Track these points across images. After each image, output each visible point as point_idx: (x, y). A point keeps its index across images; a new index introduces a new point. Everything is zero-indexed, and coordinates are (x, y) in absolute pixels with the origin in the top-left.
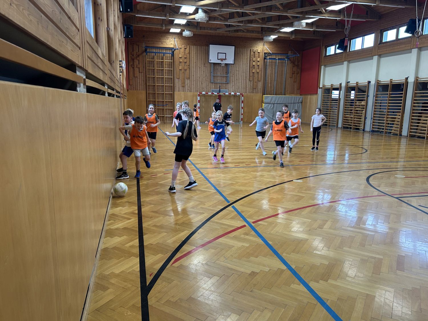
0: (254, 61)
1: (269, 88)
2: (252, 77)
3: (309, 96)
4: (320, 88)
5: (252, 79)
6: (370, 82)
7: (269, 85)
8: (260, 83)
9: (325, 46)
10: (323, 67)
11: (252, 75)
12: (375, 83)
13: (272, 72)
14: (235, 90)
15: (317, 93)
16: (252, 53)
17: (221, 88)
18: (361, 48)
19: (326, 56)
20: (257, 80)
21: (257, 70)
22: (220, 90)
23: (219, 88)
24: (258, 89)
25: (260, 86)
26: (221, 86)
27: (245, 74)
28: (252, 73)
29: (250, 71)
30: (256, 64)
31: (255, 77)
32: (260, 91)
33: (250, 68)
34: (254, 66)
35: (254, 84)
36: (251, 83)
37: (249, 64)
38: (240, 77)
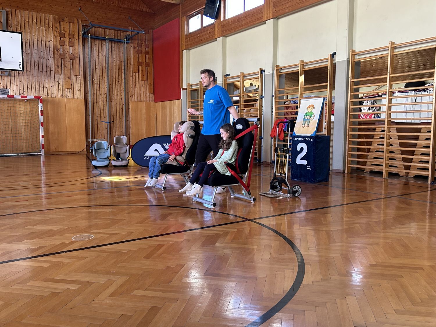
4: (183, 89)
5: (60, 71)
6: (264, 71)
8: (79, 79)
9: (187, 17)
10: (185, 52)
11: (59, 64)
12: (273, 72)
15: (179, 98)
18: (243, 12)
19: (188, 34)
21: (70, 55)
24: (75, 90)
25: (79, 85)
27: (44, 60)
28: (60, 59)
29: (56, 56)
30: (67, 43)
31: (67, 68)
32: (79, 94)
33: (55, 50)
34: (63, 48)
35: (66, 80)
36: (59, 79)
37: (51, 44)
38: (35, 65)
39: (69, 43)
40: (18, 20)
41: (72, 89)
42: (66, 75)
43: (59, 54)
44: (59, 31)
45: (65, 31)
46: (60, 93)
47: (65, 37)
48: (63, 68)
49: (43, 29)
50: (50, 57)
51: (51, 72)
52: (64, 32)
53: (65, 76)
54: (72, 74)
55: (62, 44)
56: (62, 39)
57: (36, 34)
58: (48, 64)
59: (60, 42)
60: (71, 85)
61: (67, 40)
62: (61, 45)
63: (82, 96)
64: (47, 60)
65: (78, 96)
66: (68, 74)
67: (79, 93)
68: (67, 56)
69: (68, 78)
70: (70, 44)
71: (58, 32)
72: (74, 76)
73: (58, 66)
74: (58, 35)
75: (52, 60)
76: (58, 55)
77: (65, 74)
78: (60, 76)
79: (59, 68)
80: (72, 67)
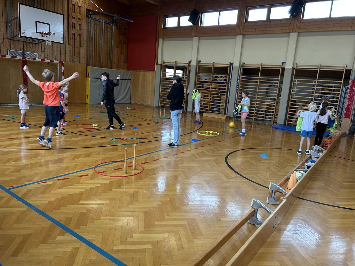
0: (74, 18)
1: (93, 58)
2: (72, 39)
3: (142, 73)
4: (157, 64)
5: (72, 43)
6: (233, 64)
7: (93, 54)
8: (83, 50)
9: (164, 16)
10: (161, 40)
11: (71, 37)
12: (239, 66)
13: (96, 37)
14: (49, 55)
15: (153, 70)
16: (71, 6)
17: (25, 49)
18: (217, 25)
19: (165, 28)
20: (78, 45)
21: (79, 31)
22: (24, 52)
23: (22, 50)
24: (81, 57)
25: (83, 54)
26: (25, 46)
28: (72, 33)
30: (77, 22)
31: (76, 40)
36: (71, 48)
37: (66, 21)
41: (79, 57)
46: (71, 59)
49: (61, 8)
53: (75, 46)
55: (74, 22)
59: (72, 20)
60: (79, 53)
61: (77, 19)
67: (83, 59)
68: (77, 31)
69: (77, 48)
71: (71, 13)
72: (80, 47)
75: (66, 33)
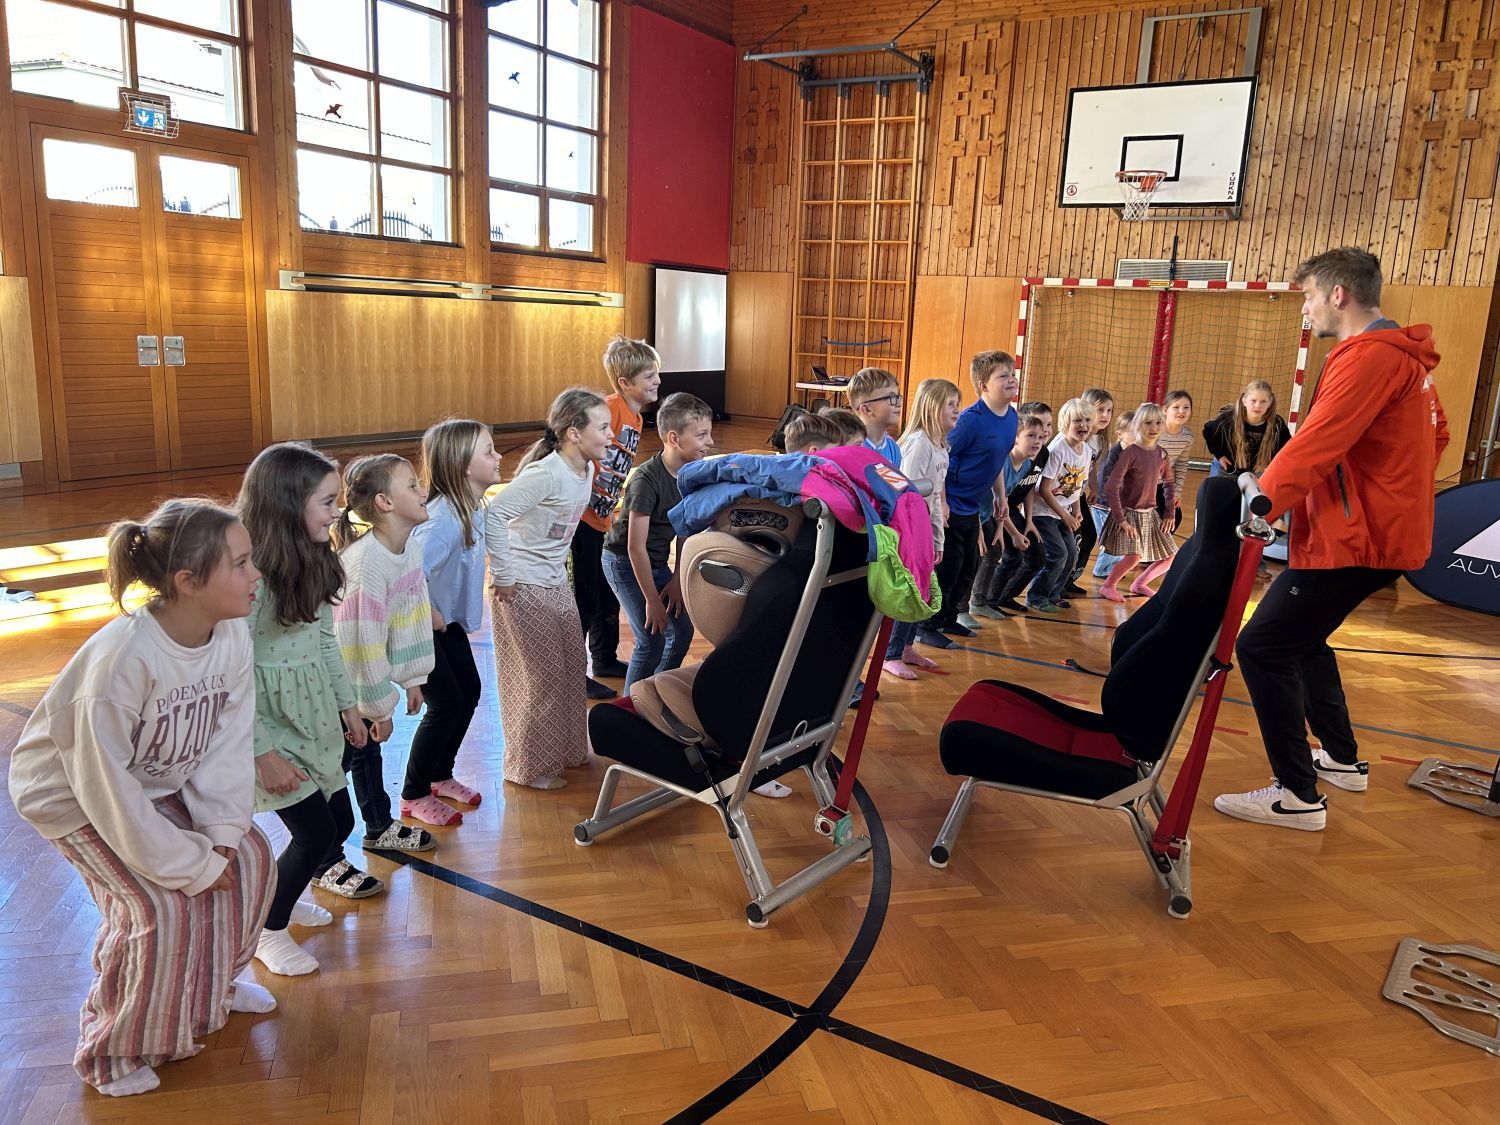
2: (1415, 171)
5: (1413, 188)
8: (1485, 212)
17: (1181, 249)
25: (1482, 234)
26: (1183, 235)
27: (1363, 154)
28: (1421, 145)
29: (1407, 133)
30: (1461, 80)
31: (1444, 173)
32: (1475, 268)
33: (1410, 113)
34: (1443, 99)
35: (1431, 221)
36: (1404, 216)
37: (1400, 91)
38: (1328, 176)
39: (1470, 76)
40: (1299, 29)
41: (1450, 251)
42: (1435, 199)
43: (1420, 125)
44: (1438, 39)
45: (1462, 35)
46: (1397, 267)
47: (1456, 58)
48: (1427, 176)
49: (1379, 43)
50: (1386, 141)
51: (1381, 194)
52: (1459, 39)
53: (1430, 203)
54: (1460, 194)
55: (1442, 85)
56: (1444, 66)
57: (1352, 66)
58: (1374, 167)
59: (1433, 79)
60: (1449, 234)
61: (1461, 68)
62: (1435, 91)
63: (1484, 277)
64: (1374, 154)
65: (1469, 277)
66: (1443, 195)
67: (1476, 263)
68: (1453, 127)
69: (1442, 209)
70: (1471, 80)
71: (1431, 46)
72: (1466, 201)
73: (1409, 170)
74: (1431, 53)
75: (1392, 147)
76: (1416, 129)
77: (1430, 196)
78: (1411, 207)
79: (1412, 177)
80: (1464, 169)
